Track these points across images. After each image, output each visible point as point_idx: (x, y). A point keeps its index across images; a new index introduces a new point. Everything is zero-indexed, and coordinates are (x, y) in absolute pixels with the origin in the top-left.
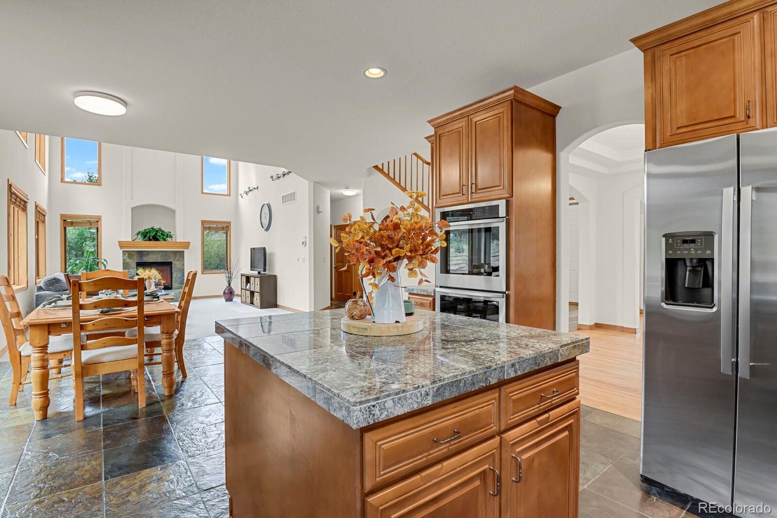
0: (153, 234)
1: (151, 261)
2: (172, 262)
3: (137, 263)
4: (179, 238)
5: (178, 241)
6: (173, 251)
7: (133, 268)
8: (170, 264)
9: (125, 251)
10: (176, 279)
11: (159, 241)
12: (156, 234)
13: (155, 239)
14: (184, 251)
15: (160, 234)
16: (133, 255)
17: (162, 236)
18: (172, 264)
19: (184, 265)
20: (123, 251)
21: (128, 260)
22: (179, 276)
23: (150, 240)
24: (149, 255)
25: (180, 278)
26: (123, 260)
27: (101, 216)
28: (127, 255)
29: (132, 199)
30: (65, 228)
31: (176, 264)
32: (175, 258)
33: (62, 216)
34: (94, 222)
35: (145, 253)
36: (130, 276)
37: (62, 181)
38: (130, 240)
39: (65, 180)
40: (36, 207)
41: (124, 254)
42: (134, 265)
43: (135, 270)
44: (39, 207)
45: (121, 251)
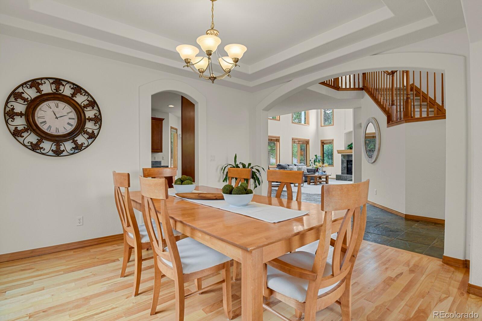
3: (347, 160)
9: (342, 155)
16: (345, 156)
21: (343, 159)
26: (342, 159)
27: (334, 139)
29: (345, 129)
30: (323, 146)
33: (321, 141)
34: (331, 142)
35: (350, 156)
37: (321, 126)
38: (344, 149)
39: (322, 125)
40: (293, 139)
41: (342, 156)
42: (346, 162)
43: (346, 164)
44: (297, 139)
45: (340, 155)
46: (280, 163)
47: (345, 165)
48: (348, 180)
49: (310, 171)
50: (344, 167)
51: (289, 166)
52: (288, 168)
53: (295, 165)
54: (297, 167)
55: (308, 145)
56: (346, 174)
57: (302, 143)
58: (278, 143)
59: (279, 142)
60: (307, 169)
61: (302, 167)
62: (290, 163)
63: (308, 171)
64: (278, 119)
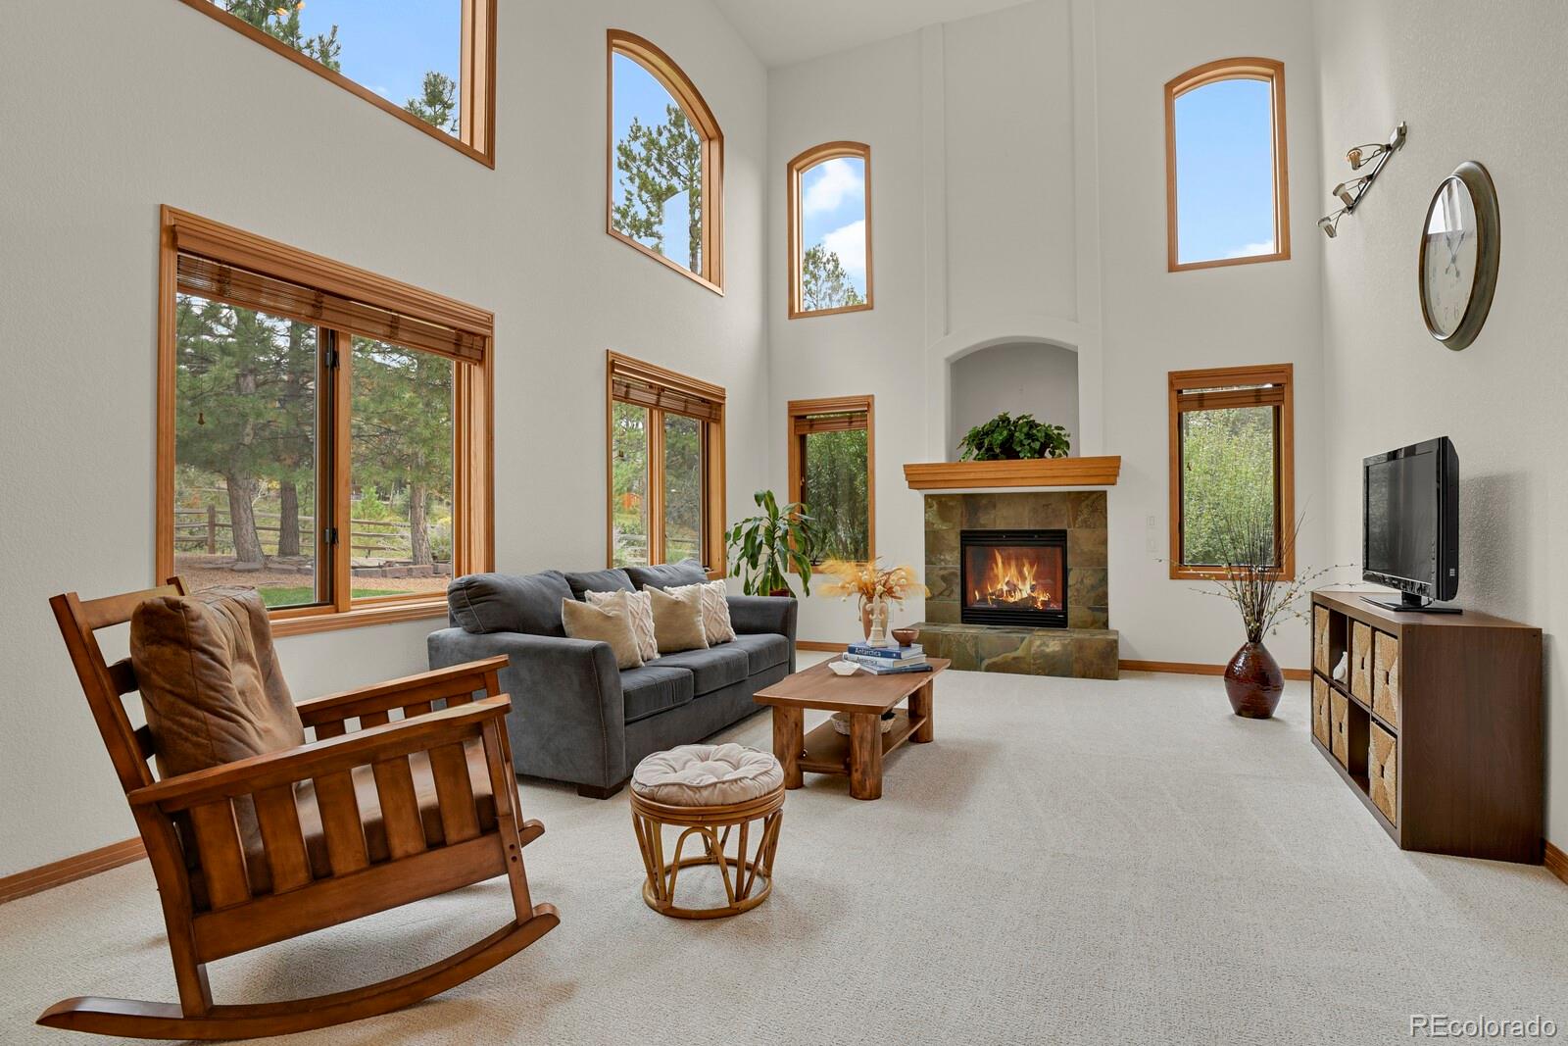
0: (999, 437)
1: (1001, 526)
2: (1065, 532)
3: (962, 532)
4: (1088, 445)
5: (1084, 454)
6: (1069, 493)
7: (953, 549)
8: (1058, 538)
9: (931, 496)
10: (1078, 590)
11: (1019, 458)
12: (1011, 436)
13: (1009, 451)
14: (1105, 492)
15: (1022, 437)
16: (952, 507)
17: (1026, 442)
18: (1066, 537)
19: (1105, 542)
20: (927, 497)
21: (938, 526)
22: (1088, 582)
23: (995, 457)
24: (995, 507)
25: (1093, 587)
26: (927, 523)
27: (873, 396)
28: (935, 507)
29: (947, 334)
30: (803, 439)
31: (1079, 539)
32: (1075, 519)
33: (793, 406)
34: (857, 415)
35: (984, 502)
36: (942, 572)
37: (791, 314)
38: (942, 460)
39: (796, 311)
40: (612, 366)
41: (928, 506)
42: (955, 541)
43: (957, 554)
44: (640, 369)
45: (918, 497)
46: (490, 567)
47: (952, 560)
48: (986, 662)
49: (756, 622)
50: (944, 578)
51: (578, 589)
52: (573, 613)
53: (638, 580)
54: (656, 601)
55: (713, 426)
56: (953, 621)
57: (680, 406)
58: (478, 372)
59: (481, 361)
60: (734, 607)
61: (694, 598)
62: (589, 564)
63: (745, 619)
64: (480, 147)
